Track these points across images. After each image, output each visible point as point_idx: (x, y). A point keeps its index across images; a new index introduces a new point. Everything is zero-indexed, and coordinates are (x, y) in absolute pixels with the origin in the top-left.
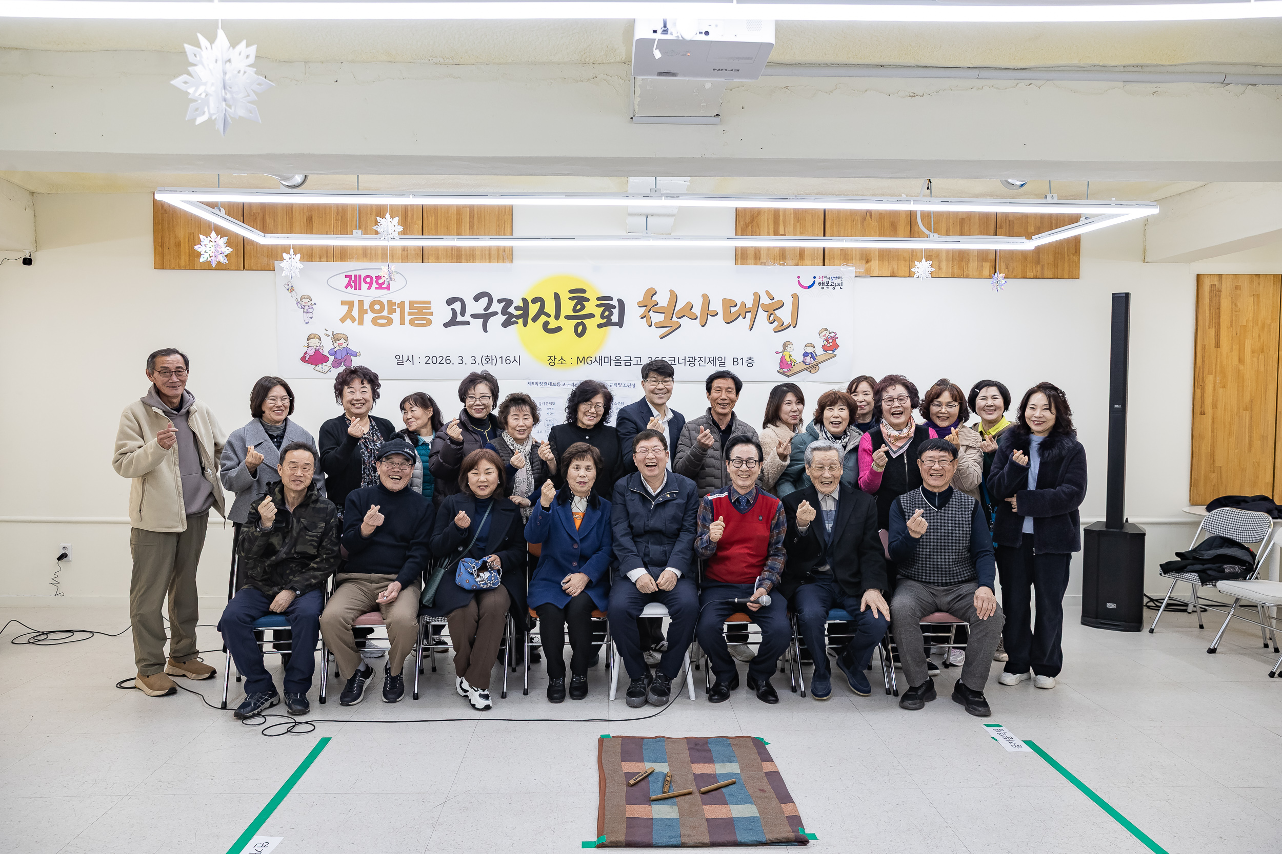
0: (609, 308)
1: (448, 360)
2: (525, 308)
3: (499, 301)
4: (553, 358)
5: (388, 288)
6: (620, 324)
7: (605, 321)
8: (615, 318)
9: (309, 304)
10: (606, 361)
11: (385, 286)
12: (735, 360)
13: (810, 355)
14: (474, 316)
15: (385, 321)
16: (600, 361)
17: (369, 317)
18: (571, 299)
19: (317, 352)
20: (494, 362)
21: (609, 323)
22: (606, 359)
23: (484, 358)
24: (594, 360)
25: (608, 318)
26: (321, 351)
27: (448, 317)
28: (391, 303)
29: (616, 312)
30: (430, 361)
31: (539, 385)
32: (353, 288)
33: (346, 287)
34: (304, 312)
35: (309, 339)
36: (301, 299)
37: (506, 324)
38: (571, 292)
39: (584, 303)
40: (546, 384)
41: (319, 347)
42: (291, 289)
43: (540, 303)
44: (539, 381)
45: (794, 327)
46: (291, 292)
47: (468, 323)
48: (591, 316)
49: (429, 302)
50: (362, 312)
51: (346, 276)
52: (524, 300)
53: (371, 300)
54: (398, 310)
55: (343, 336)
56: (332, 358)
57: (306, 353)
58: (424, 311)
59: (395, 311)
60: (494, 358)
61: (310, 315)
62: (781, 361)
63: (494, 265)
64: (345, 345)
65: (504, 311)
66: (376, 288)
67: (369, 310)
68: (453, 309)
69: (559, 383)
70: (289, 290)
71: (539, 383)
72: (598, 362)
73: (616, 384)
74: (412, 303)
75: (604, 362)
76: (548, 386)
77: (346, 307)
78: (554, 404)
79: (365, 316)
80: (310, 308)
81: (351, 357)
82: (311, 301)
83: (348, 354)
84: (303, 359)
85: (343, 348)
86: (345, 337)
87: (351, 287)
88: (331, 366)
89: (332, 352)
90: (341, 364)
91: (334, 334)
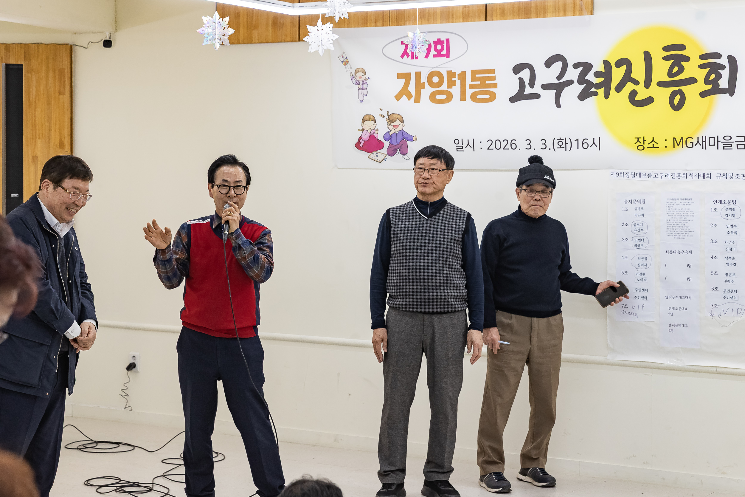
0: (716, 69)
1: (513, 145)
2: (607, 74)
3: (576, 66)
4: (641, 140)
5: (447, 55)
6: (731, 90)
7: (710, 87)
8: (724, 83)
9: (363, 78)
10: (712, 143)
11: (444, 52)
14: (545, 87)
15: (444, 97)
16: (704, 143)
17: (427, 91)
18: (665, 58)
19: (372, 136)
20: (568, 146)
21: (716, 90)
22: (712, 140)
23: (556, 142)
24: (695, 142)
25: (715, 83)
26: (375, 135)
27: (515, 90)
28: (451, 74)
29: (725, 73)
30: (493, 146)
31: (625, 176)
32: (410, 57)
33: (402, 56)
34: (359, 89)
35: (364, 121)
36: (356, 73)
37: (583, 96)
38: (665, 49)
39: (683, 63)
40: (633, 175)
41: (373, 131)
42: (346, 62)
43: (626, 65)
44: (625, 171)
46: (345, 65)
47: (536, 96)
48: (692, 81)
49: (492, 71)
50: (420, 86)
51: (403, 44)
52: (606, 63)
53: (429, 71)
54: (458, 82)
55: (398, 116)
56: (387, 144)
57: (360, 138)
58: (487, 82)
59: (454, 83)
60: (568, 141)
61: (364, 92)
63: (570, 19)
64: (400, 128)
65: (582, 80)
66: (435, 56)
67: (427, 84)
68: (521, 80)
69: (650, 174)
70: (344, 63)
71: (625, 174)
72: (702, 144)
73: (726, 175)
74: (474, 73)
75: (709, 145)
76: (637, 178)
77: (403, 81)
78: (644, 202)
79: (422, 90)
80: (364, 84)
81: (407, 141)
82: (365, 74)
83: (404, 139)
84: (357, 145)
85: (399, 131)
86: (400, 117)
87: (408, 56)
88: (387, 154)
89: (388, 137)
90: (396, 151)
91: (389, 115)
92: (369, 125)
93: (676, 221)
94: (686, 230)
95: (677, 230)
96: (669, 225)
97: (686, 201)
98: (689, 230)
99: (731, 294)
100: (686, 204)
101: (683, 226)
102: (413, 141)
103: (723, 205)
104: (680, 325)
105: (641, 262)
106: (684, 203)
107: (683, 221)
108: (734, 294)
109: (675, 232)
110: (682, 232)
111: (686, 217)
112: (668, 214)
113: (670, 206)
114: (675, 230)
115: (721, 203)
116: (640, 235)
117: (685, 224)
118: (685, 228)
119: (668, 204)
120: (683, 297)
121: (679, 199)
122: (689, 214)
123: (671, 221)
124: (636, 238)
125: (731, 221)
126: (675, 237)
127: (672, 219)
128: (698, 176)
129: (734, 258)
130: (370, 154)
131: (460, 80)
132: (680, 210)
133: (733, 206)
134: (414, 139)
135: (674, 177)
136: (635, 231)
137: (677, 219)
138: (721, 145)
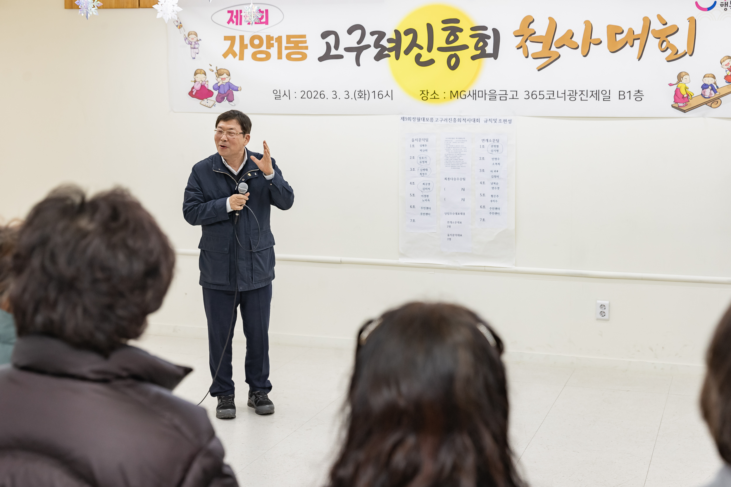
0: (483, 38)
1: (322, 95)
2: (398, 40)
3: (372, 34)
4: (425, 93)
5: (267, 23)
6: (495, 55)
7: (478, 52)
8: (489, 49)
9: (195, 40)
10: (481, 95)
11: (264, 20)
12: (622, 93)
13: (710, 87)
14: (348, 50)
15: (263, 56)
16: (474, 95)
17: (249, 51)
18: (444, 29)
19: (203, 87)
20: (367, 96)
21: (484, 55)
22: (480, 93)
23: (357, 93)
24: (467, 94)
25: (483, 49)
26: (206, 86)
27: (323, 51)
28: (269, 38)
29: (491, 42)
30: (305, 96)
31: (412, 120)
32: (235, 23)
34: (191, 48)
35: (196, 74)
36: (189, 35)
37: (378, 57)
38: (444, 22)
39: (458, 33)
40: (419, 120)
41: (204, 82)
42: (180, 26)
43: (412, 34)
44: (412, 117)
45: (691, 55)
46: (180, 28)
47: (341, 57)
48: (465, 47)
49: (304, 36)
50: (243, 47)
51: (229, 12)
52: (397, 32)
53: (251, 35)
54: (276, 45)
55: (226, 71)
56: (216, 93)
57: (193, 88)
58: (300, 45)
59: (272, 45)
60: (367, 93)
61: (196, 50)
62: (676, 95)
64: (227, 81)
65: (377, 44)
67: (249, 46)
68: (328, 44)
69: (432, 119)
70: (178, 27)
71: (412, 118)
72: (472, 96)
73: (491, 120)
74: (289, 37)
75: (479, 97)
76: (421, 121)
77: (229, 42)
78: (427, 141)
79: (245, 50)
80: (196, 44)
81: (233, 91)
82: (197, 36)
83: (231, 89)
84: (191, 94)
85: (226, 83)
86: (227, 72)
87: (233, 22)
88: (215, 101)
89: (216, 87)
90: (224, 98)
91: (218, 69)
92: (200, 77)
93: (453, 155)
94: (460, 162)
95: (453, 162)
96: (447, 159)
97: (461, 140)
98: (463, 162)
99: (495, 211)
100: (460, 142)
101: (458, 159)
102: (238, 91)
103: (489, 143)
104: (456, 235)
105: (425, 186)
106: (459, 142)
107: (458, 155)
108: (497, 211)
109: (452, 164)
110: (457, 164)
111: (460, 152)
112: (447, 150)
113: (448, 143)
114: (452, 162)
115: (488, 142)
116: (424, 166)
117: (460, 157)
118: (460, 160)
119: (446, 142)
120: (459, 214)
121: (455, 138)
122: (463, 150)
123: (449, 155)
124: (421, 168)
125: (496, 155)
126: (452, 167)
127: (449, 154)
128: (470, 120)
129: (497, 184)
130: (201, 100)
131: (277, 43)
132: (456, 147)
133: (496, 144)
134: (239, 89)
135: (451, 121)
136: (421, 162)
137: (453, 154)
138: (488, 97)
